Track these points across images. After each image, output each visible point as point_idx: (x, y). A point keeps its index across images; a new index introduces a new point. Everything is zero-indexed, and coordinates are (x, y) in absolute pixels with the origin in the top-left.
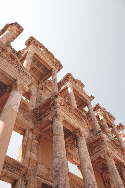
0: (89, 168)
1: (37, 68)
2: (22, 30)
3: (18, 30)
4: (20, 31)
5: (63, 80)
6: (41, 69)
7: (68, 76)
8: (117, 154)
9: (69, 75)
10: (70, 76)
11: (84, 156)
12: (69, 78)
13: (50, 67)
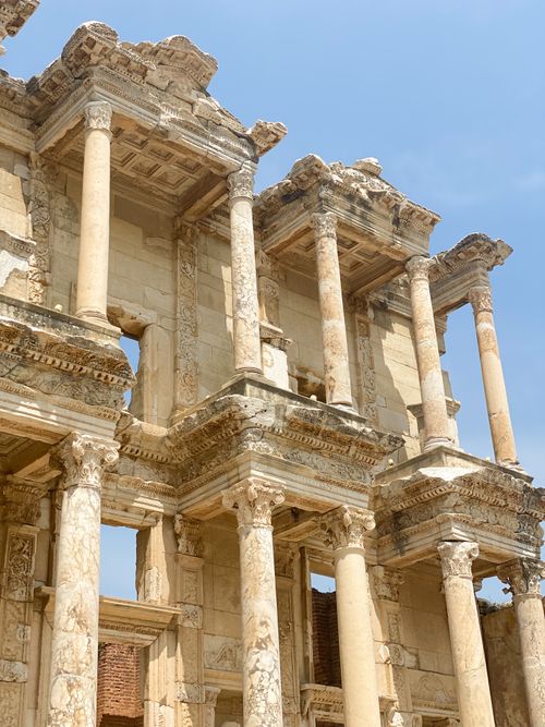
0: (74, 610)
8: (317, 478)
9: (90, 40)
11: (66, 561)
12: (94, 59)
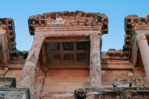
1: (70, 52)
2: (11, 22)
3: (7, 26)
4: (10, 25)
5: (127, 36)
6: (78, 49)
7: (129, 23)
9: (129, 20)
10: (132, 21)
12: (133, 25)
13: (84, 37)
